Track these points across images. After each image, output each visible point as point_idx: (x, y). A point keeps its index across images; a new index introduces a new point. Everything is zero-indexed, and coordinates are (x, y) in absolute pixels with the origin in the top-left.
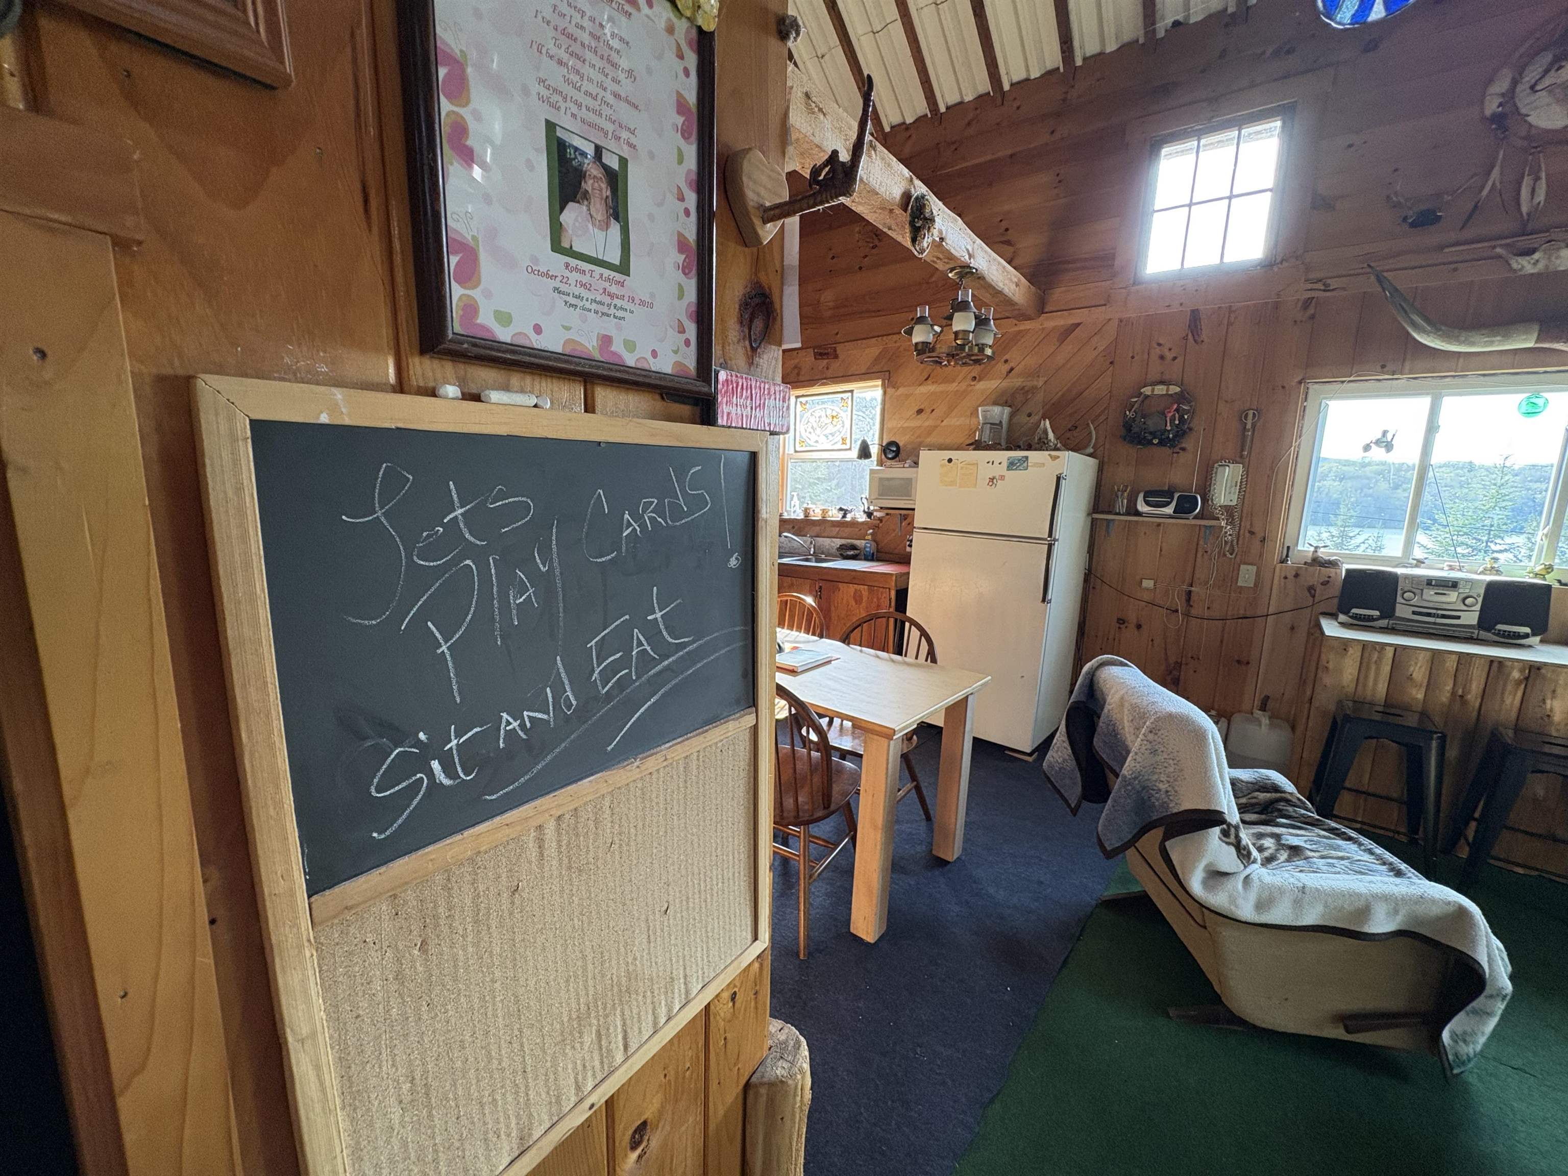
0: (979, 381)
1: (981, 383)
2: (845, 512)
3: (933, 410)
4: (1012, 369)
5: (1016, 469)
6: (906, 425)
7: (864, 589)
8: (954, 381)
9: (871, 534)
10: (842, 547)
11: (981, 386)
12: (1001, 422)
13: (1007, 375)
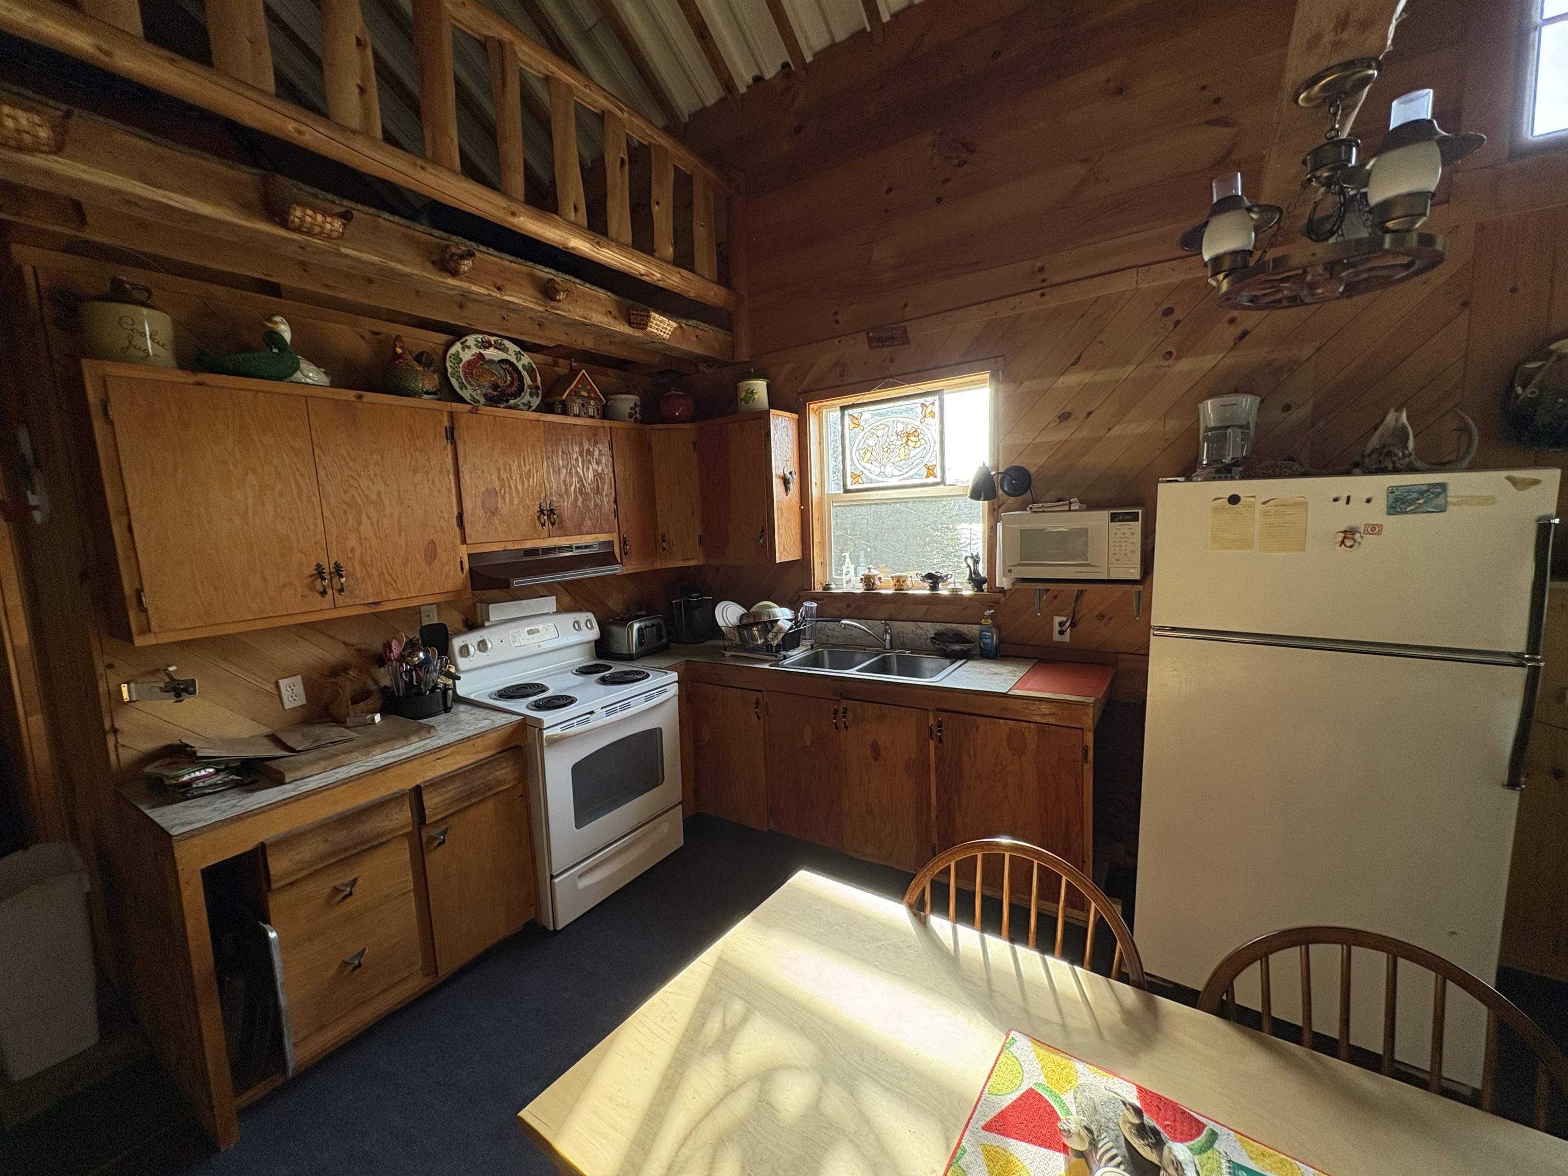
0: (1179, 358)
1: (1183, 361)
2: (934, 580)
3: (1090, 413)
5: (1413, 512)
6: (1038, 440)
7: (1029, 730)
8: (1127, 363)
9: (991, 616)
10: (939, 637)
11: (1183, 366)
13: (1235, 344)
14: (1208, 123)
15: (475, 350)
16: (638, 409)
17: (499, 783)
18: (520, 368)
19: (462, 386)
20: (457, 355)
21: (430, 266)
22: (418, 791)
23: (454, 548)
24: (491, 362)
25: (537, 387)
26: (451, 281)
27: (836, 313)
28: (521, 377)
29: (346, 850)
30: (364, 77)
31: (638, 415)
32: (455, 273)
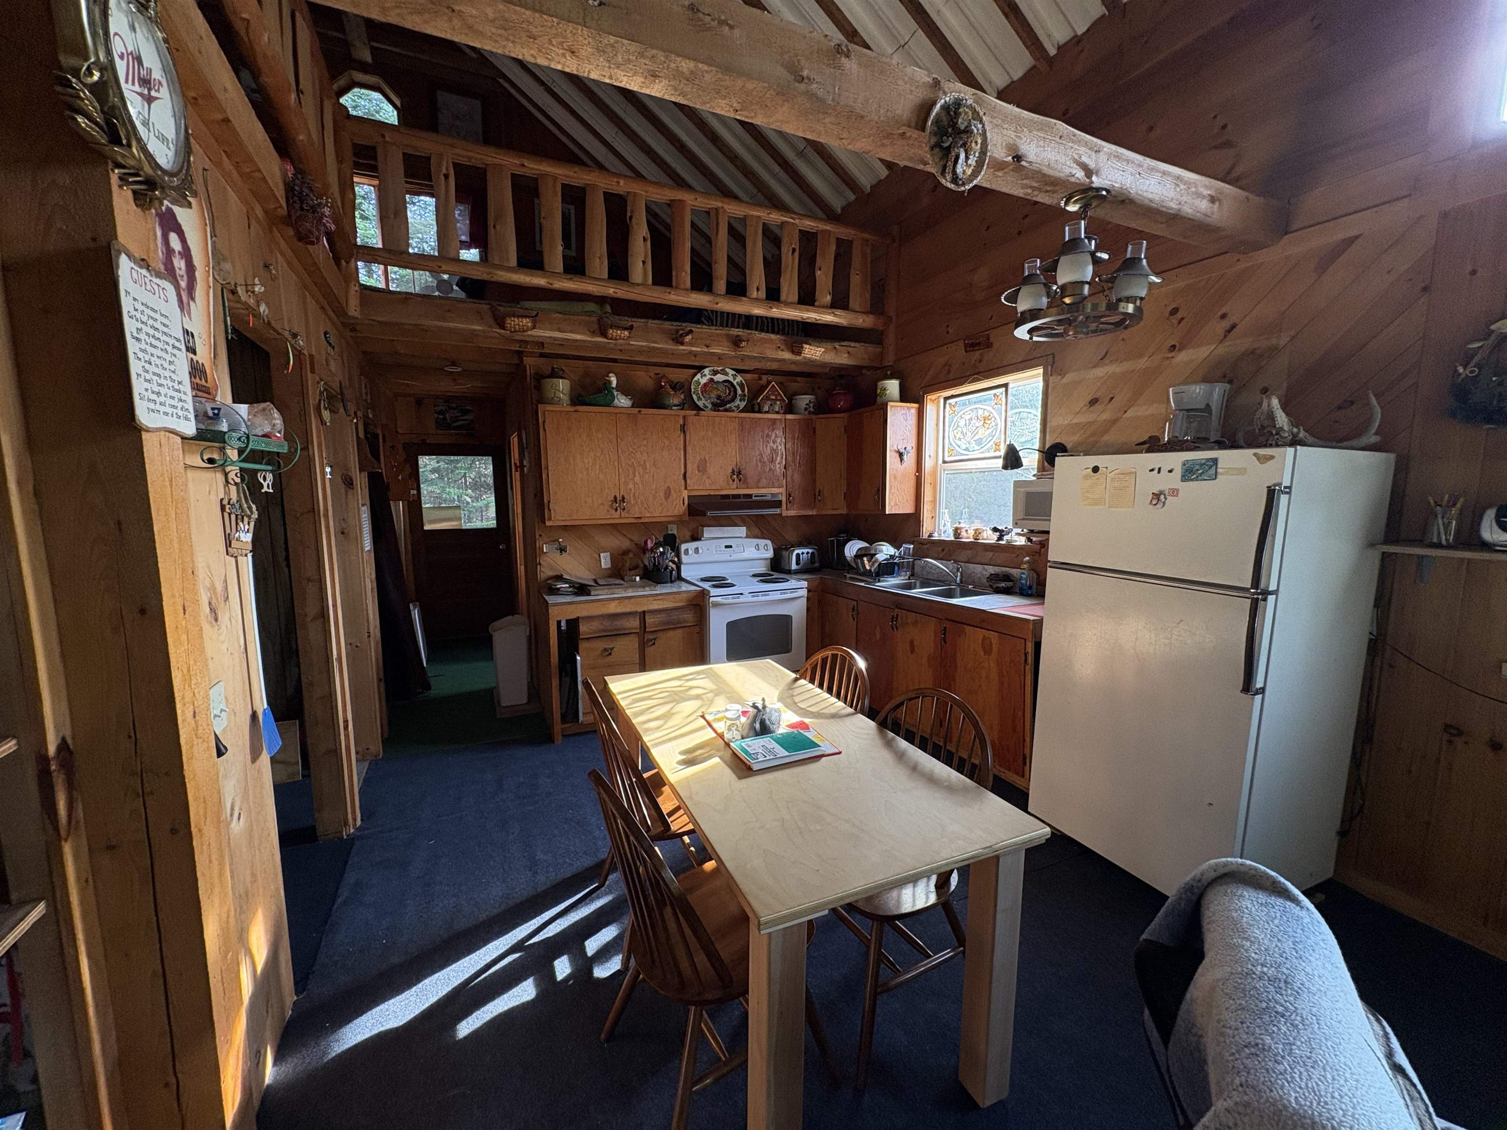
0: (1180, 350)
1: (1184, 353)
2: (1001, 534)
3: (1112, 399)
4: (1233, 327)
5: (1196, 479)
6: (1076, 421)
7: (994, 637)
8: (1141, 356)
9: (1028, 562)
10: (994, 578)
11: (1182, 357)
12: (1208, 405)
13: (1225, 336)
14: (1216, 147)
15: (708, 377)
16: (811, 405)
17: (685, 622)
18: (735, 383)
19: (699, 399)
20: (698, 383)
21: (671, 342)
22: (644, 612)
23: (680, 491)
24: (718, 382)
25: (745, 395)
26: (681, 347)
27: (948, 326)
28: (735, 390)
29: (610, 631)
30: (645, 257)
31: (812, 409)
32: (682, 344)
